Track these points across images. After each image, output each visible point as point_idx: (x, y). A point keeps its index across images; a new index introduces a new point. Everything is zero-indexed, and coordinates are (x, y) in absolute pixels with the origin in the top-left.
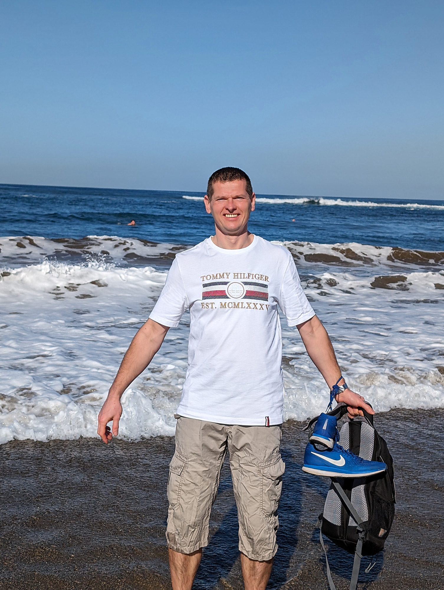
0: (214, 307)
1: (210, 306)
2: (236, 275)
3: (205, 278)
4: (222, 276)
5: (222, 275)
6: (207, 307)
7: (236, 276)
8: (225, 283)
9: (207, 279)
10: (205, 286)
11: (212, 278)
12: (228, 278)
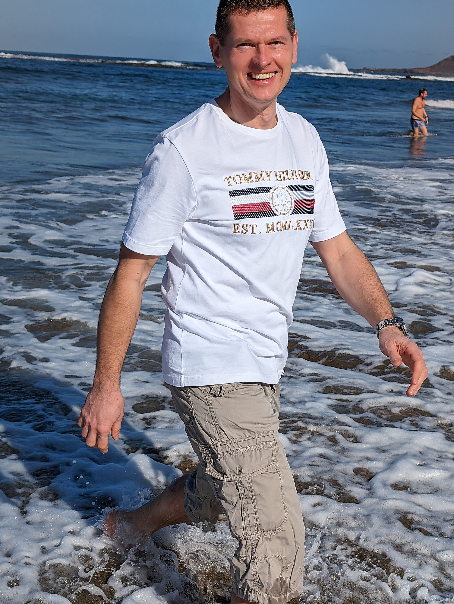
0: (256, 231)
1: (250, 230)
2: (278, 174)
3: (231, 181)
4: (259, 178)
5: (259, 175)
6: (244, 231)
7: (279, 176)
8: (266, 190)
9: (235, 181)
10: (233, 194)
11: (244, 181)
12: (269, 180)
